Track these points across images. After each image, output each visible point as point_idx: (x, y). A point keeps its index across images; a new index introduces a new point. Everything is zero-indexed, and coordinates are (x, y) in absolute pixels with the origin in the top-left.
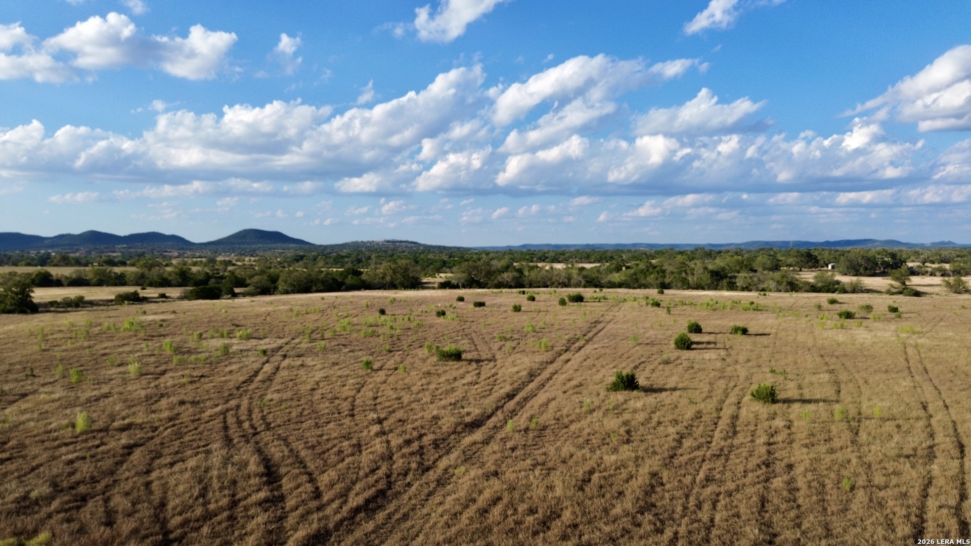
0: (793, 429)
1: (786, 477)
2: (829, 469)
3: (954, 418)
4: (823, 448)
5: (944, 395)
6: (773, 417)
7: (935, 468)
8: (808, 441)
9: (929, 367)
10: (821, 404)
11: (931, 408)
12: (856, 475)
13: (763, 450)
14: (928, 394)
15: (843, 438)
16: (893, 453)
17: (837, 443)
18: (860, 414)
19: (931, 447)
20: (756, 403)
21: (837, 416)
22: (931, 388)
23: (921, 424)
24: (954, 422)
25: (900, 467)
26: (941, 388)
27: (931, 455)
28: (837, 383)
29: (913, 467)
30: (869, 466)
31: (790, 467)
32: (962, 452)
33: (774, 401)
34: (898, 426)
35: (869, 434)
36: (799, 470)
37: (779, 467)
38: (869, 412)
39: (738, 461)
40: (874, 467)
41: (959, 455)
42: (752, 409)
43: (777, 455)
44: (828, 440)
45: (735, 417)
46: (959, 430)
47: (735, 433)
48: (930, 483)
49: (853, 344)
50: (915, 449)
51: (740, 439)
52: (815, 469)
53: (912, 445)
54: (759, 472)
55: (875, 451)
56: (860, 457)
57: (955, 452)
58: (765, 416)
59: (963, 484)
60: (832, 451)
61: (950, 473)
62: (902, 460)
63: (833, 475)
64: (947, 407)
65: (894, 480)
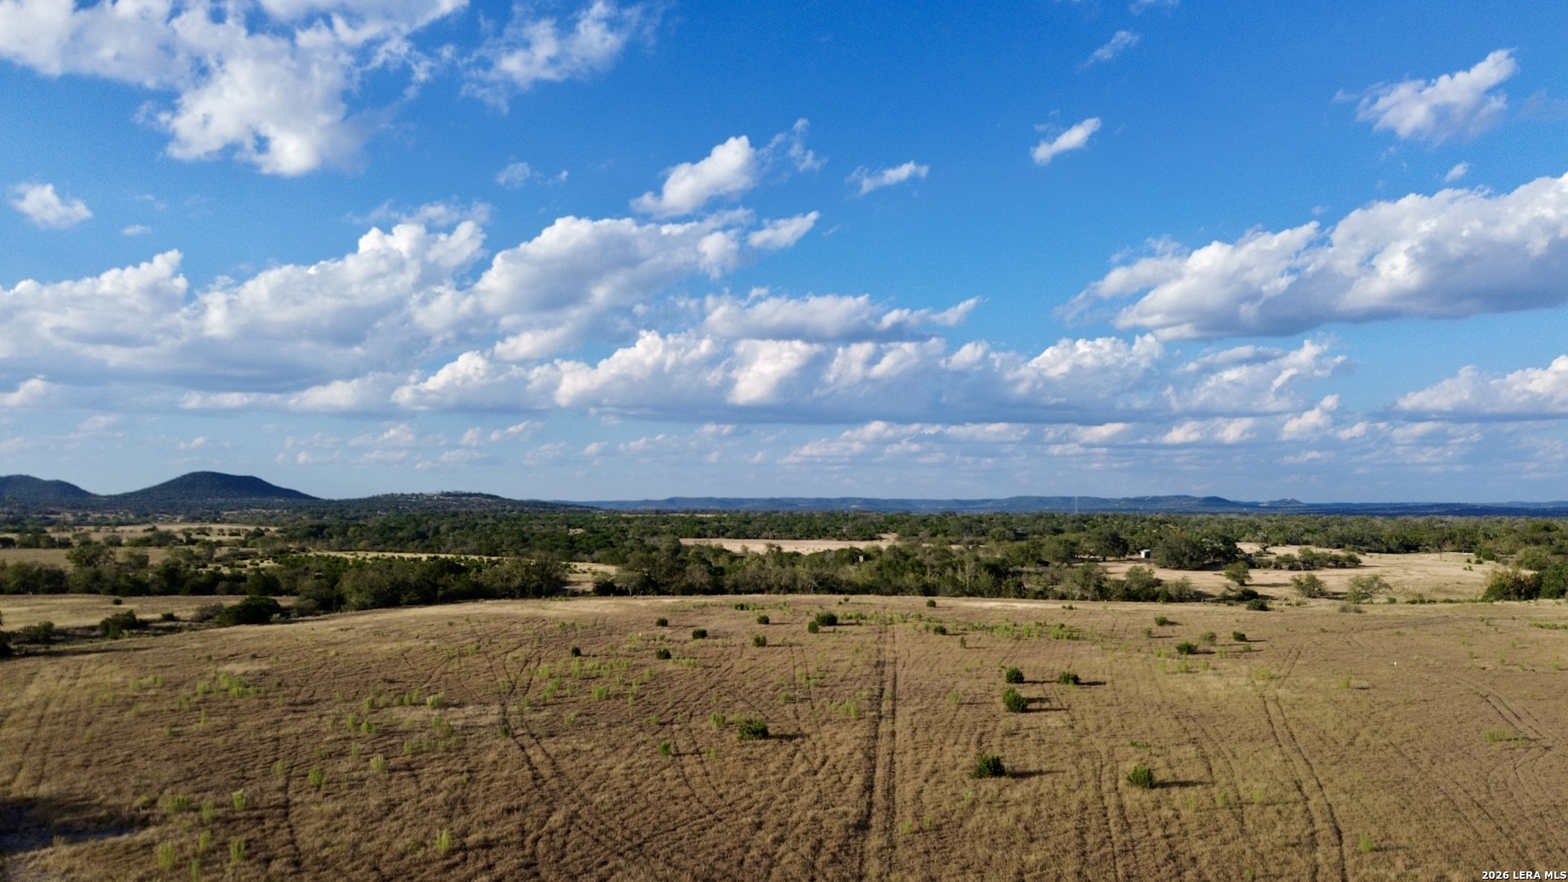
0: (1182, 819)
1: (1194, 870)
2: (1229, 860)
3: (1329, 801)
4: (1217, 840)
5: (1315, 771)
6: (1157, 806)
7: (1319, 855)
8: (1200, 832)
9: (1295, 731)
10: (1199, 787)
11: (1305, 788)
12: (1254, 866)
13: (1163, 843)
14: (1302, 772)
15: (1232, 828)
16: (1280, 842)
17: (1228, 834)
18: (1239, 798)
19: (1312, 834)
20: (1134, 789)
21: (1219, 803)
22: (1302, 762)
23: (1299, 808)
24: (1329, 805)
25: (1290, 856)
26: (1312, 761)
27: (1314, 845)
28: (1205, 758)
29: (1300, 856)
30: (1263, 856)
31: (1194, 860)
32: (1340, 838)
33: (1153, 786)
34: (1279, 812)
35: (1254, 822)
36: (1203, 862)
37: (1184, 860)
38: (1248, 796)
39: (1146, 856)
40: (1267, 857)
41: (1337, 841)
42: (1135, 797)
43: (1177, 848)
44: (1219, 830)
45: (1121, 807)
46: (1336, 815)
47: (1129, 825)
48: (1317, 870)
49: (1207, 699)
50: (1299, 837)
51: (1136, 833)
52: (1217, 862)
53: (1296, 833)
54: (1170, 867)
55: (1265, 841)
56: (1252, 848)
57: (1334, 839)
58: (1151, 805)
59: (1344, 870)
60: (1225, 842)
61: (1332, 860)
62: (1289, 849)
63: (1234, 867)
64: (1320, 786)
65: (1287, 870)
